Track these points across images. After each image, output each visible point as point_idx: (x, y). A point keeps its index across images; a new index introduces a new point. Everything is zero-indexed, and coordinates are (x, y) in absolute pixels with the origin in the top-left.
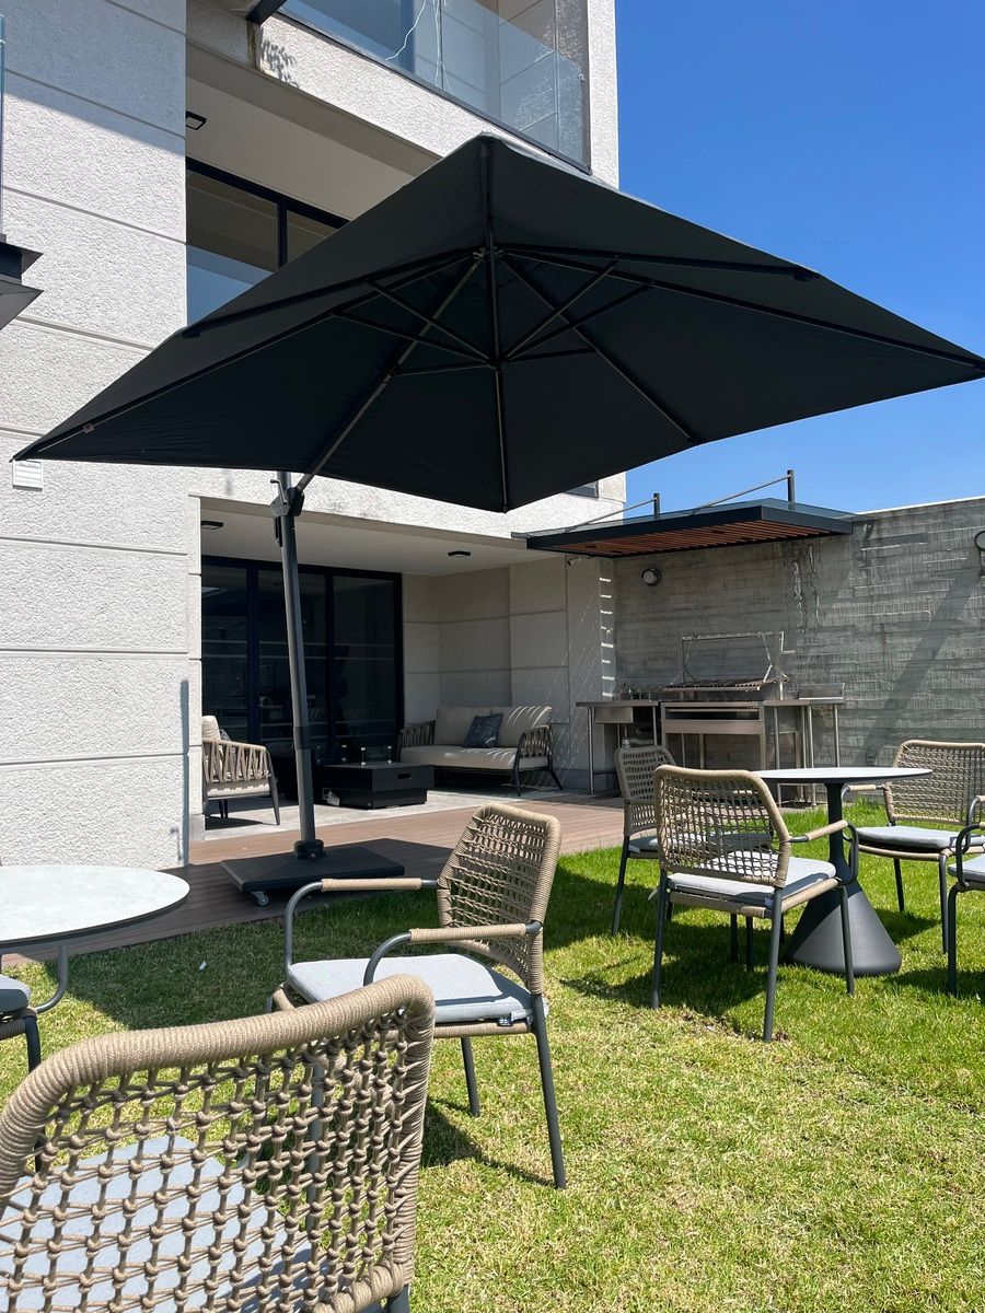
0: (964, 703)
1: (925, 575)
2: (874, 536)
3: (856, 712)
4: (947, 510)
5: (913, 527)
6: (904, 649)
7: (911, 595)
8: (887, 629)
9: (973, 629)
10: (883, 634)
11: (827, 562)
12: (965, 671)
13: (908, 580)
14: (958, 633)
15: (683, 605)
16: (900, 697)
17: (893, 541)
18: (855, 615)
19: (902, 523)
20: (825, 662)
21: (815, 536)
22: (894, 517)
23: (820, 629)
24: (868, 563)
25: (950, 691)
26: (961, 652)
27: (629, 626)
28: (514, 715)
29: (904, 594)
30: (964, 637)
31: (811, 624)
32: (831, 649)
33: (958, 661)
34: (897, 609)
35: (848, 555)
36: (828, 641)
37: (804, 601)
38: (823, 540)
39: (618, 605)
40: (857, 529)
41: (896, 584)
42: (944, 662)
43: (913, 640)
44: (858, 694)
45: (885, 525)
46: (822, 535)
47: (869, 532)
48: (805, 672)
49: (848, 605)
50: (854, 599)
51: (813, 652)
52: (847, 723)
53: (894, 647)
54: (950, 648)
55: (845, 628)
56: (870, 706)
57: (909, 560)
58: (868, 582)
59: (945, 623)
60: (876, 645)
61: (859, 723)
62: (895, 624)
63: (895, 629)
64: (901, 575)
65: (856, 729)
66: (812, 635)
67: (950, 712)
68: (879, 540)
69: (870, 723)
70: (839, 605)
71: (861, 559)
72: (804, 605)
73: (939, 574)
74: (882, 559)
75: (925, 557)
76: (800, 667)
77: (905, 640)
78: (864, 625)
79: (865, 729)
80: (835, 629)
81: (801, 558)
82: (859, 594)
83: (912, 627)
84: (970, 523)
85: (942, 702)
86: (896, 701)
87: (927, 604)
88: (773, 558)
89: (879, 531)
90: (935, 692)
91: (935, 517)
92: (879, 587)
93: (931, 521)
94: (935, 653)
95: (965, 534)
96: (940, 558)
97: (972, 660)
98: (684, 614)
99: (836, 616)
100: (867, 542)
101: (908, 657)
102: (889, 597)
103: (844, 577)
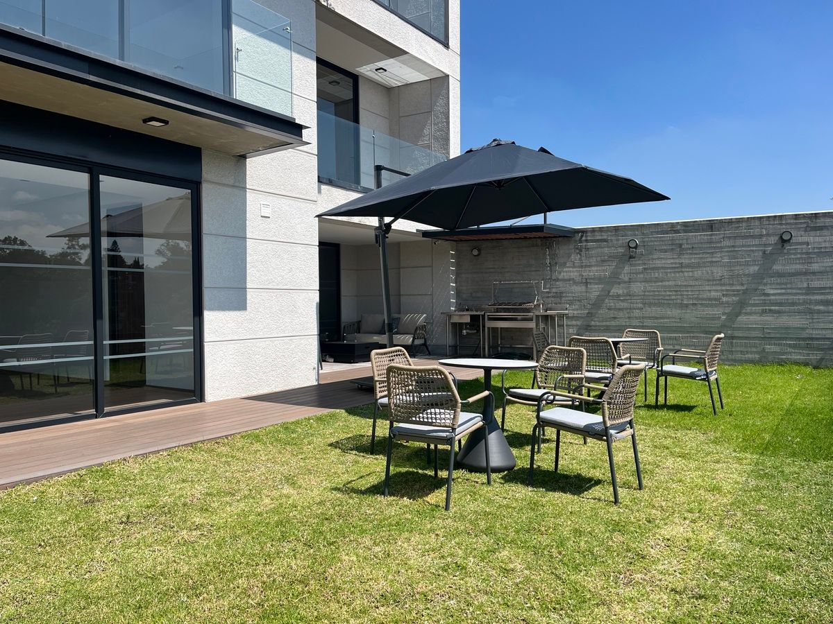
0: (621, 314)
1: (606, 257)
2: (584, 238)
3: (573, 318)
4: (616, 229)
5: (601, 236)
6: (596, 289)
7: (599, 266)
8: (588, 281)
9: (625, 282)
10: (586, 283)
11: (562, 250)
12: (622, 301)
13: (599, 259)
14: (619, 283)
15: (491, 266)
16: (593, 311)
17: (592, 241)
18: (573, 273)
19: (596, 234)
20: (559, 295)
21: (556, 237)
22: (593, 230)
23: (558, 280)
24: (581, 251)
25: (616, 309)
26: (620, 292)
27: (463, 275)
28: (407, 318)
29: (597, 266)
30: (622, 285)
31: (554, 277)
32: (562, 289)
33: (618, 296)
34: (594, 272)
35: (571, 246)
36: (561, 285)
37: (551, 267)
38: (560, 239)
39: (458, 265)
40: (576, 235)
41: (593, 261)
42: (613, 296)
43: (600, 286)
44: (574, 310)
45: (589, 234)
46: (560, 237)
47: (582, 236)
48: (550, 300)
49: (571, 269)
50: (574, 267)
51: (554, 290)
52: (569, 323)
53: (591, 289)
54: (616, 290)
55: (569, 280)
56: (580, 315)
57: (599, 250)
58: (580, 259)
59: (614, 279)
60: (583, 288)
61: (574, 323)
62: (591, 279)
63: (592, 281)
64: (595, 257)
65: (573, 326)
66: (554, 283)
67: (615, 318)
68: (587, 241)
69: (579, 323)
70: (567, 269)
71: (577, 249)
72: (551, 269)
73: (612, 257)
74: (587, 249)
75: (606, 249)
76: (548, 297)
77: (596, 286)
78: (578, 279)
79: (577, 325)
80: (564, 280)
81: (550, 247)
82: (576, 265)
83: (600, 280)
84: (626, 235)
85: (612, 313)
86: (592, 313)
87: (607, 271)
88: (537, 246)
89: (586, 236)
90: (609, 309)
91: (611, 232)
92: (585, 262)
93: (609, 233)
94: (609, 292)
95: (623, 240)
96: (613, 250)
97: (625, 296)
98: (492, 270)
99: (565, 274)
100: (581, 242)
101: (597, 293)
102: (590, 266)
103: (570, 256)
